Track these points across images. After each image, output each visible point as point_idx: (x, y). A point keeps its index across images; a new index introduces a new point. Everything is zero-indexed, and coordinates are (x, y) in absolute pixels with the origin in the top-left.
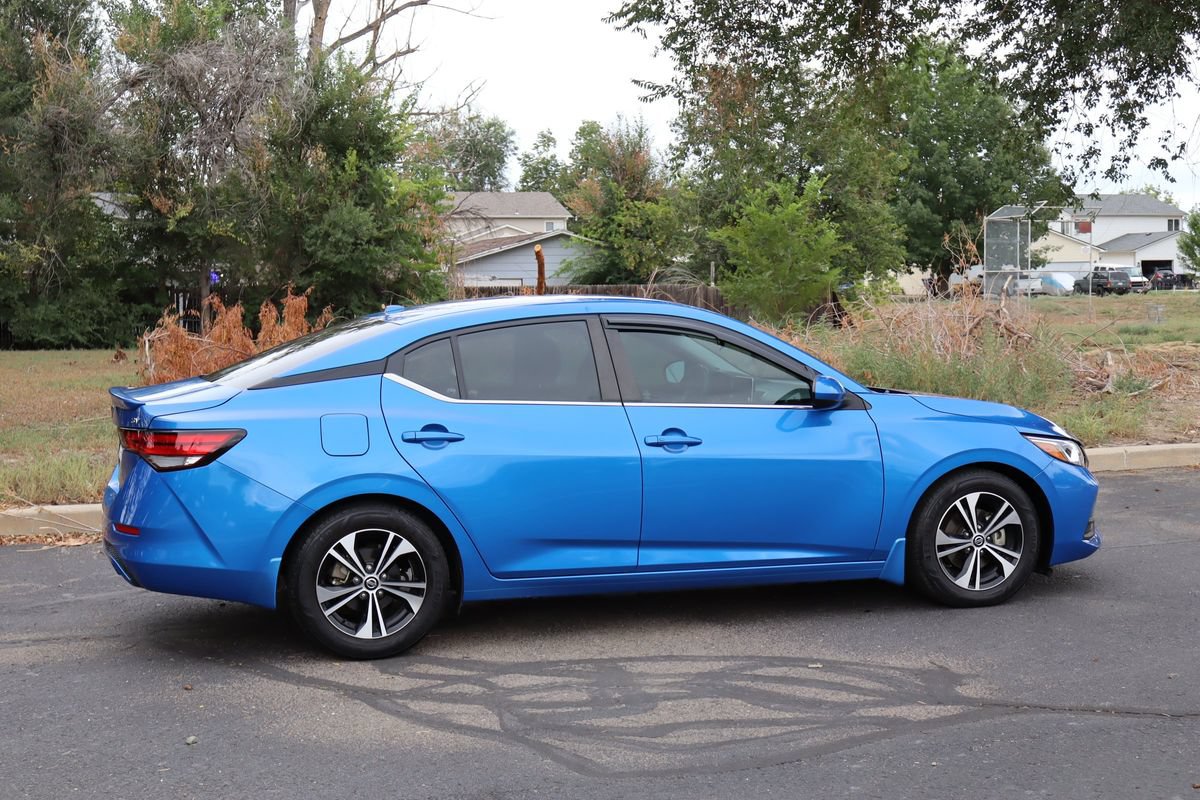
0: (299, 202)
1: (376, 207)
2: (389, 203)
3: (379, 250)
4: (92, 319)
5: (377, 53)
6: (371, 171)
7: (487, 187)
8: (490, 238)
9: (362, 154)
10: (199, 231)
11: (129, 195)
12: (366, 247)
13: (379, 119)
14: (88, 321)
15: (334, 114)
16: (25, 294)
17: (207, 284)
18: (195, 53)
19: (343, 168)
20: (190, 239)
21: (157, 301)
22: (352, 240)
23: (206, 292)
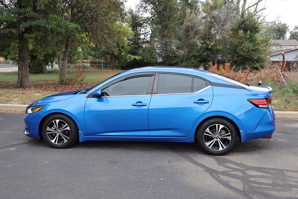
0: (236, 42)
1: (253, 43)
2: (256, 42)
3: (254, 52)
4: (193, 66)
6: (253, 35)
7: (281, 38)
8: (281, 50)
9: (251, 31)
10: (215, 48)
11: (202, 41)
12: (250, 52)
13: (256, 24)
14: (192, 66)
15: (245, 23)
16: (181, 60)
17: (217, 59)
18: (217, 11)
19: (247, 35)
20: (213, 50)
21: (206, 62)
22: (248, 50)
23: (216, 61)
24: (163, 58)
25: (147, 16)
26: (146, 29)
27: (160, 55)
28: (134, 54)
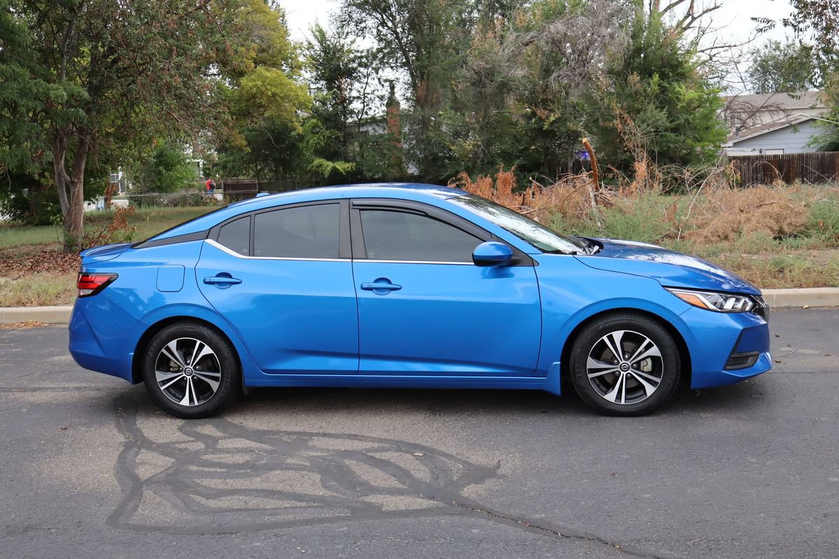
1: (670, 108)
2: (680, 105)
3: (673, 135)
5: (695, 9)
6: (668, 86)
9: (663, 76)
10: (562, 128)
12: (664, 133)
13: (676, 54)
16: (469, 168)
17: (571, 158)
18: (561, 23)
19: (649, 84)
20: (558, 134)
22: (657, 128)
23: (570, 165)
24: (419, 162)
25: (367, 47)
26: (367, 83)
27: (411, 157)
28: (332, 156)
